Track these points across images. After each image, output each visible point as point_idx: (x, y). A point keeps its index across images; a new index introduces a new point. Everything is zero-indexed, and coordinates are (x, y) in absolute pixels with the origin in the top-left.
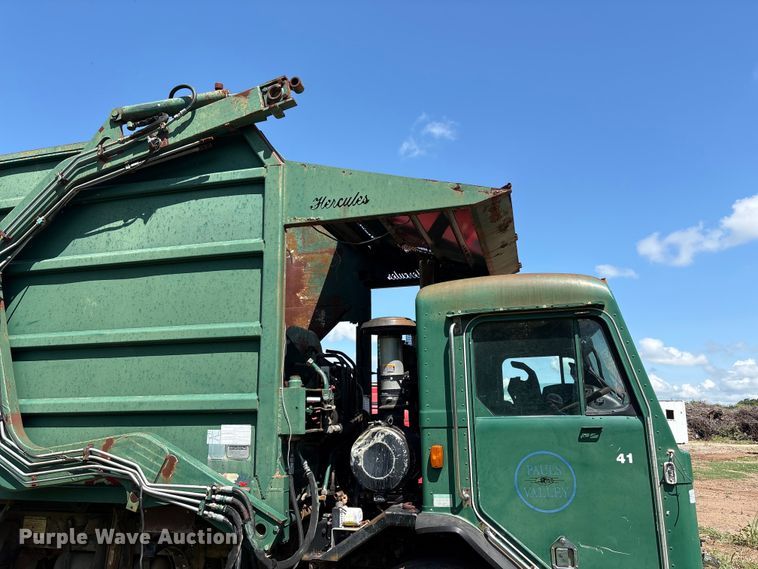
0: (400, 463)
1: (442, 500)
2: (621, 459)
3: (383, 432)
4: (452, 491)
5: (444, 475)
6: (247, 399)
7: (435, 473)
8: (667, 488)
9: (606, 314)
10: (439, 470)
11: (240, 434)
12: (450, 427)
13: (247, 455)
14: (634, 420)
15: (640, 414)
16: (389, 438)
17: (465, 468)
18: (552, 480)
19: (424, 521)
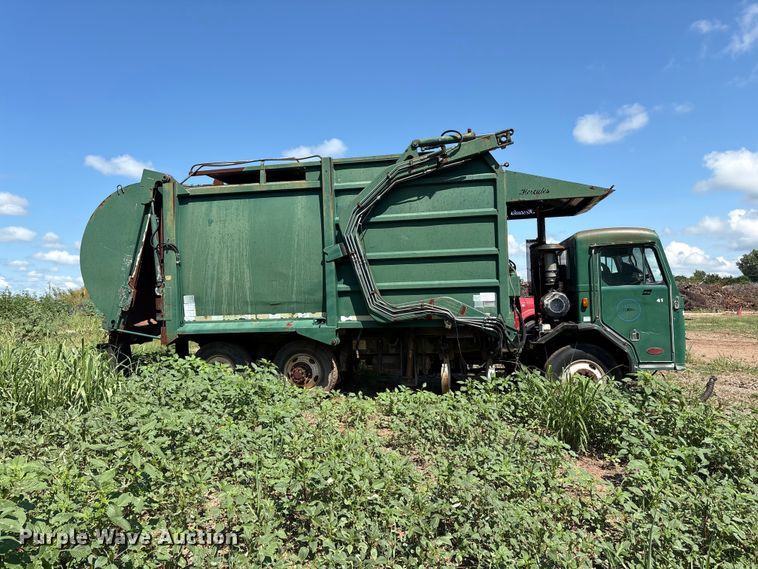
0: (567, 306)
1: (587, 319)
2: (658, 300)
3: (557, 294)
4: (591, 316)
5: (588, 309)
6: (493, 281)
7: (584, 309)
8: (675, 310)
9: (656, 245)
10: (586, 307)
11: (491, 296)
12: (590, 291)
13: (493, 305)
14: (664, 286)
15: (667, 285)
16: (561, 296)
17: (597, 307)
18: (631, 310)
19: (581, 326)
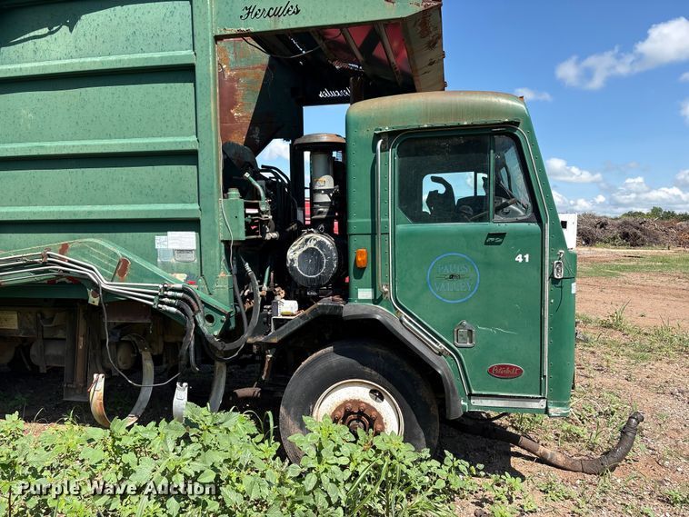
0: (330, 264)
1: (365, 294)
2: (519, 258)
3: (314, 239)
4: (374, 286)
5: (368, 273)
6: (190, 209)
7: (360, 272)
8: (554, 281)
9: (520, 132)
10: (363, 269)
11: (187, 239)
12: (374, 234)
13: (193, 258)
14: (535, 226)
15: (540, 221)
16: (321, 244)
17: (385, 268)
18: (459, 277)
19: (349, 310)
